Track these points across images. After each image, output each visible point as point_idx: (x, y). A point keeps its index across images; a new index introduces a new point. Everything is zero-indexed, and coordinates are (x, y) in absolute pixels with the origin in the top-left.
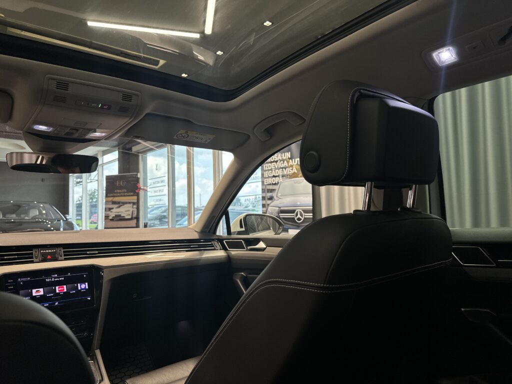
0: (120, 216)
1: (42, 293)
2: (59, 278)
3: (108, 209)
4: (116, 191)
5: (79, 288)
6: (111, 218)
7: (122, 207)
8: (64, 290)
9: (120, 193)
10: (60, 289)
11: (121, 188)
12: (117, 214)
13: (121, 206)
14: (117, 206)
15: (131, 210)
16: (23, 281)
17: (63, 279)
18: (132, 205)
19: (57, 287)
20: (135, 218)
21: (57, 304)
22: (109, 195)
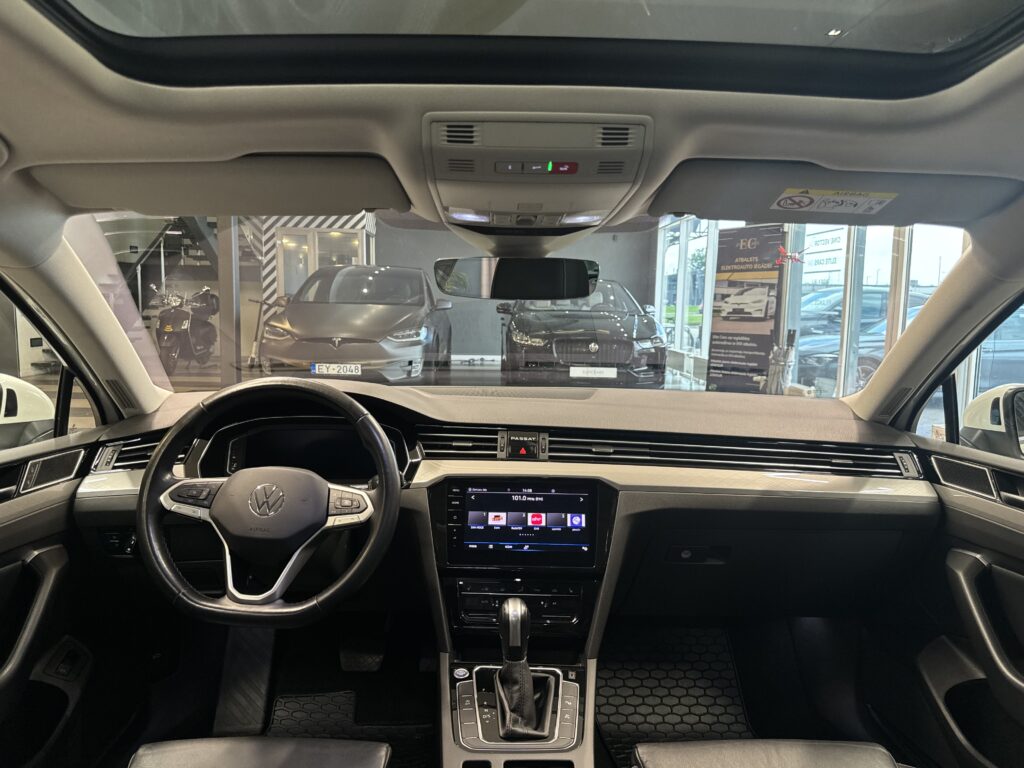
0: (741, 311)
1: (503, 522)
2: (534, 496)
3: (719, 297)
4: (737, 260)
5: (569, 524)
6: (724, 314)
7: (749, 292)
8: (541, 522)
9: (745, 263)
10: (535, 519)
11: (747, 253)
12: (736, 307)
13: (747, 290)
14: (737, 290)
15: (765, 299)
16: (476, 495)
17: (541, 499)
18: (766, 289)
19: (530, 515)
20: (771, 317)
21: (526, 547)
22: (723, 268)
